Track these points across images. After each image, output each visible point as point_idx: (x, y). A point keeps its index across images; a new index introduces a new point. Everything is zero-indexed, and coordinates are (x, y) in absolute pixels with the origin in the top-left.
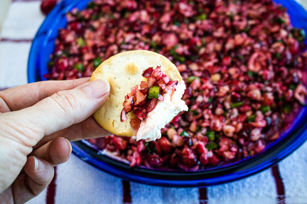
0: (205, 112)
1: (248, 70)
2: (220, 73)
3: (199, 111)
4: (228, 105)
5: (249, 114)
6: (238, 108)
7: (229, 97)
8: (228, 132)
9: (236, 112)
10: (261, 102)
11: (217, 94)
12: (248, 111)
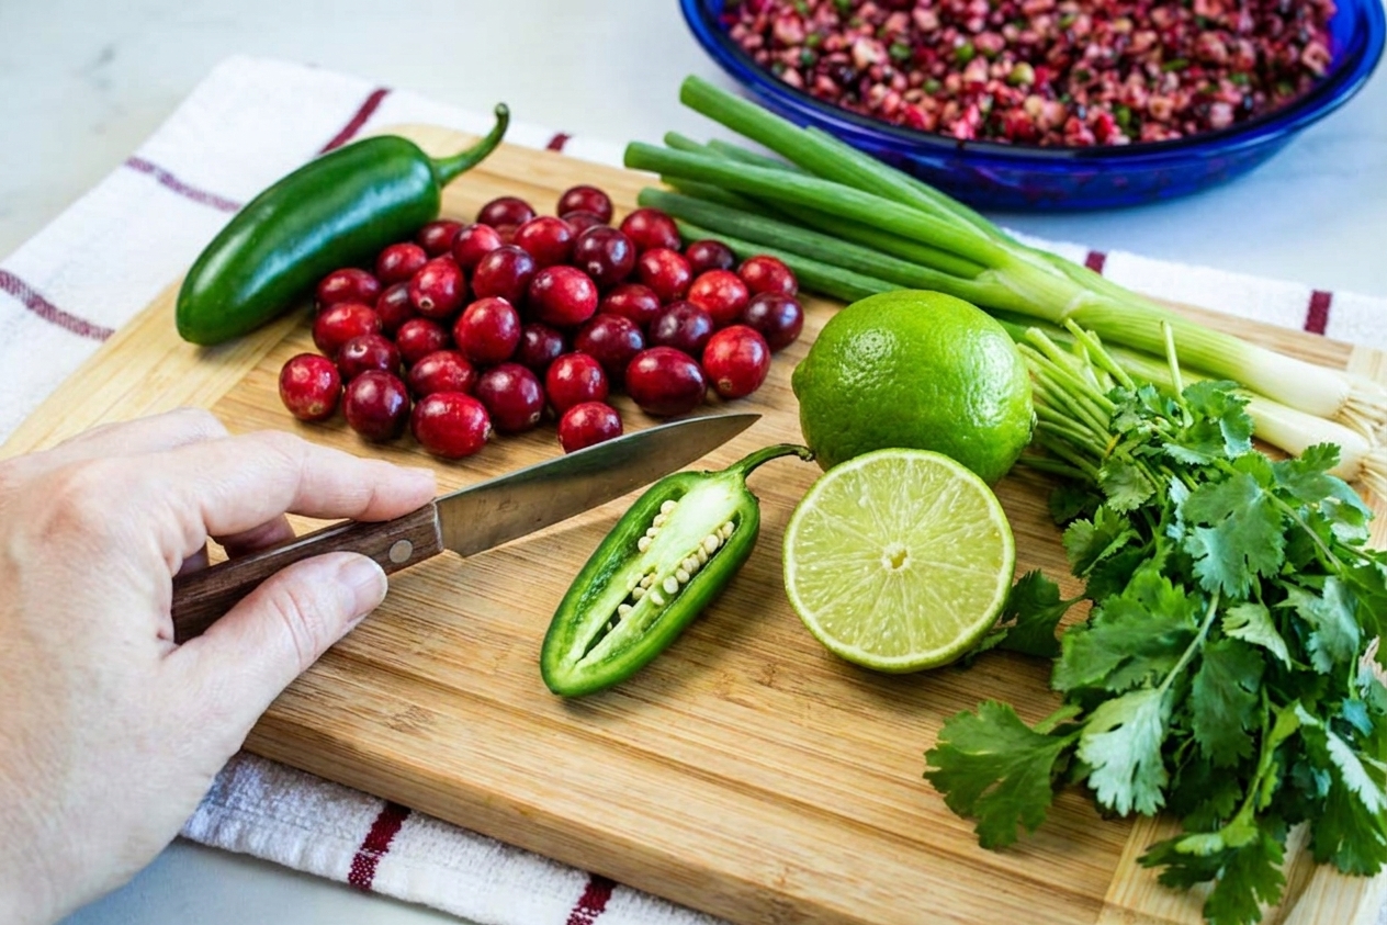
0: (1105, 76)
1: (1194, 15)
2: (1131, 17)
3: (1093, 72)
4: (1154, 70)
5: (1202, 85)
6: (1178, 71)
7: (1157, 54)
8: (1158, 109)
9: (1172, 79)
10: (1228, 67)
11: (1130, 50)
12: (1200, 79)
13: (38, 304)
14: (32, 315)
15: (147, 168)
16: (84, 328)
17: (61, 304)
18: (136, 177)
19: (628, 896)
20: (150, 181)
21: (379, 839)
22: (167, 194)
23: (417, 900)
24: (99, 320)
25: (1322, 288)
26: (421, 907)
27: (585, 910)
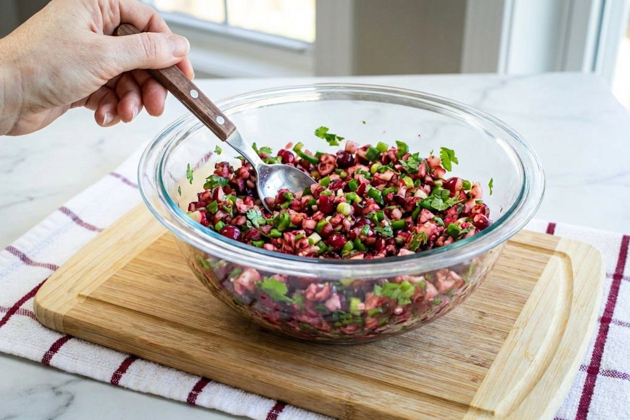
13: (76, 219)
14: (74, 223)
15: (118, 176)
16: (93, 228)
17: (85, 220)
18: (114, 178)
19: (291, 407)
20: (119, 180)
21: (198, 388)
22: (125, 185)
23: (211, 407)
24: (99, 226)
25: (553, 222)
26: (213, 410)
27: (275, 411)
